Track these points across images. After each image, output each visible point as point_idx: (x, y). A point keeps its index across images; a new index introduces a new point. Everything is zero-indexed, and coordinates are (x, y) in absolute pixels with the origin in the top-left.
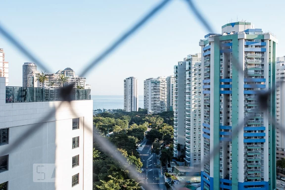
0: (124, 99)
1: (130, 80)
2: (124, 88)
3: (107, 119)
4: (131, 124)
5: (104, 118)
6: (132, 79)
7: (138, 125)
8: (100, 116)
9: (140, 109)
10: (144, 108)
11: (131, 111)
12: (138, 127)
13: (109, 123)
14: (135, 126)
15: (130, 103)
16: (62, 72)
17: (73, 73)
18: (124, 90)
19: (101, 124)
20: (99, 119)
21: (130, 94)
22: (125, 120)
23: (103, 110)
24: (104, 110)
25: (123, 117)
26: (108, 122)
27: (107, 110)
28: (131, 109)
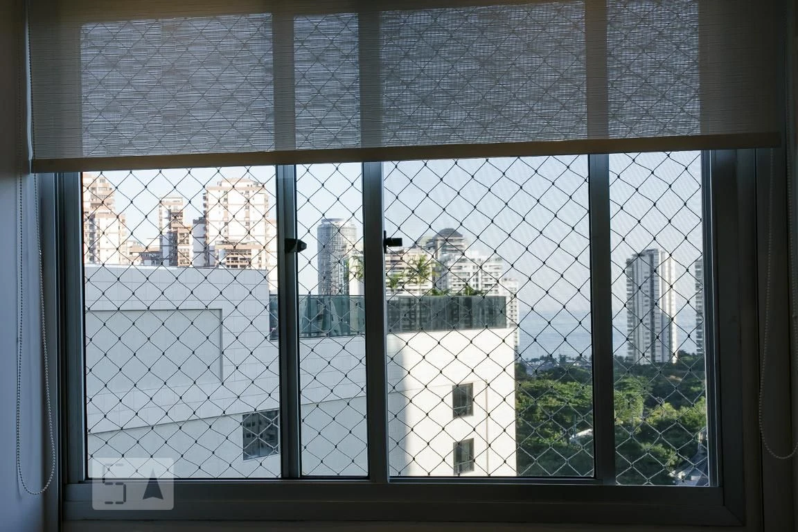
0: (628, 321)
1: (647, 259)
2: (628, 285)
3: (571, 386)
4: (651, 404)
5: (560, 385)
6: (652, 256)
7: (677, 407)
8: (550, 379)
9: (682, 354)
10: (696, 353)
11: (654, 361)
12: (675, 414)
13: (577, 400)
14: (665, 410)
15: (649, 336)
16: (430, 241)
17: (462, 244)
18: (628, 294)
19: (553, 402)
20: (547, 389)
21: (646, 305)
22: (632, 393)
23: (558, 360)
24: (563, 359)
25: (626, 381)
26: (576, 397)
27: (573, 359)
28: (653, 356)
